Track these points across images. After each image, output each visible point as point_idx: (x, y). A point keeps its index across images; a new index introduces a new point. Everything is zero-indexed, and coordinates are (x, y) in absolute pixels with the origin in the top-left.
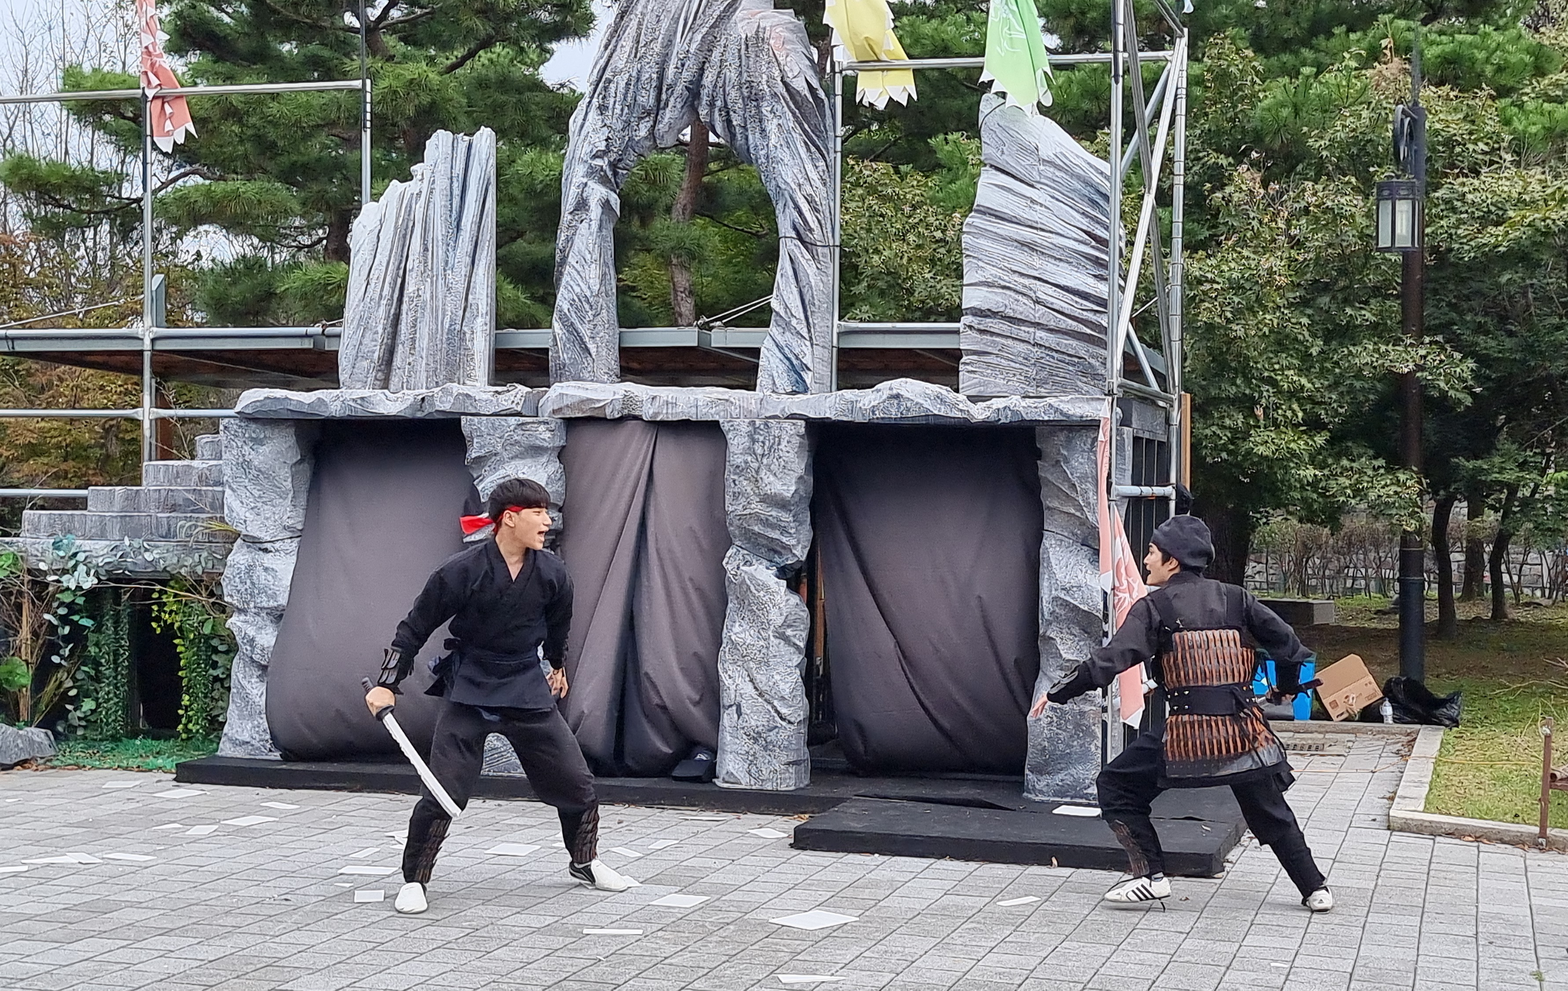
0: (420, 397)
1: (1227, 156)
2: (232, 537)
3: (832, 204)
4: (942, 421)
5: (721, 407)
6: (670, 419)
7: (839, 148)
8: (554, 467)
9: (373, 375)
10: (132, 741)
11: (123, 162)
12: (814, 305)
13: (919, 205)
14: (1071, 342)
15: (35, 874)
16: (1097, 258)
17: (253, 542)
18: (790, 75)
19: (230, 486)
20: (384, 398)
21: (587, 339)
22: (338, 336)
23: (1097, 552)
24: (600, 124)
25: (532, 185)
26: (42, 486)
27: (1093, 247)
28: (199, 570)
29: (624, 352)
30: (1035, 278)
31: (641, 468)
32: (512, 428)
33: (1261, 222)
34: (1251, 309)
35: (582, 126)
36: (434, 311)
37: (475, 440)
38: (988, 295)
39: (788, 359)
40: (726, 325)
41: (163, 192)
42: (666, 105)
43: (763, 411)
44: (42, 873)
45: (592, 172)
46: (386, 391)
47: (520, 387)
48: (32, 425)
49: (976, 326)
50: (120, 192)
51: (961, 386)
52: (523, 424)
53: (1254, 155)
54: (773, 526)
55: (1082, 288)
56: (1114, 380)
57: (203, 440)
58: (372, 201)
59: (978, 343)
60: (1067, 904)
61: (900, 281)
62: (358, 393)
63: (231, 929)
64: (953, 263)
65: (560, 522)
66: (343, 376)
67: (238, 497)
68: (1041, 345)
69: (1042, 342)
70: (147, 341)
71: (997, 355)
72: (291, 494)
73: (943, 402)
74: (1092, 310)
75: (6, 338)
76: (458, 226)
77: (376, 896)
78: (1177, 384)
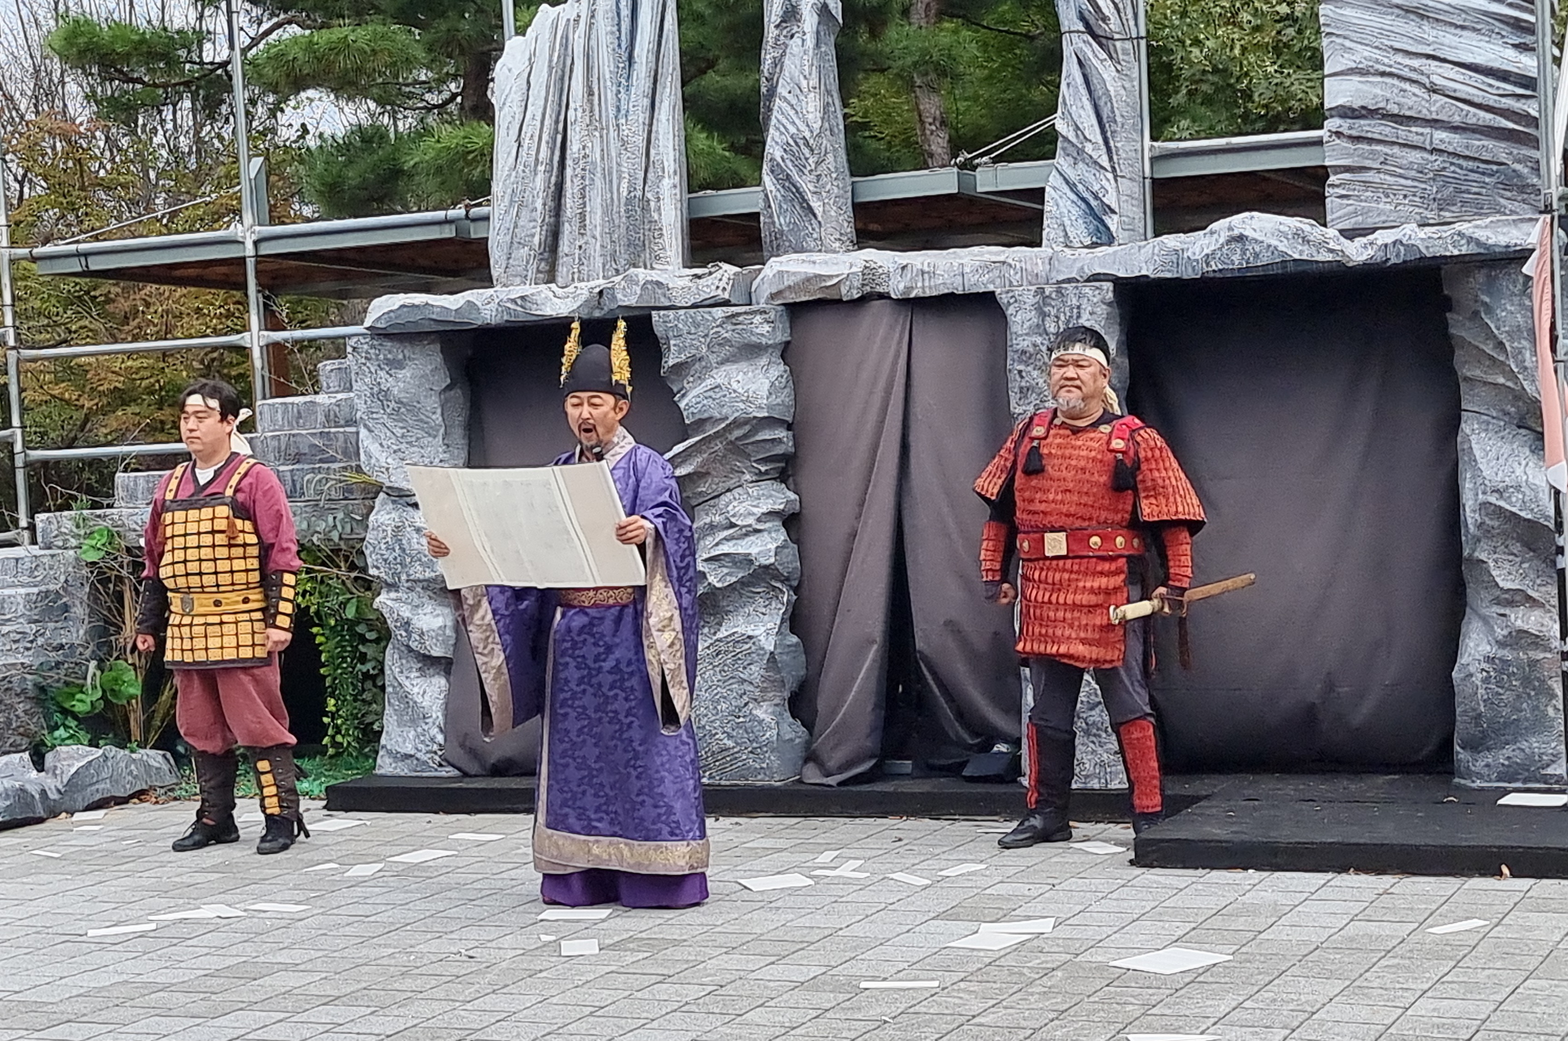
0: (597, 290)
2: (372, 491)
4: (1307, 267)
5: (996, 273)
6: (928, 293)
8: (778, 369)
9: (534, 266)
11: (201, 17)
12: (1115, 122)
14: (1485, 143)
15: (166, 933)
16: (1517, 19)
17: (399, 496)
19: (365, 426)
20: (551, 294)
21: (809, 195)
22: (486, 218)
23: (1540, 436)
26: (135, 441)
27: (1510, 5)
28: (335, 536)
29: (860, 210)
30: (1429, 57)
31: (895, 363)
32: (718, 323)
36: (607, 175)
37: (672, 342)
38: (1360, 86)
39: (1083, 199)
40: (995, 161)
41: (254, 51)
43: (1054, 274)
44: (173, 932)
46: (553, 286)
47: (725, 266)
49: (1346, 132)
50: (201, 55)
51: (1329, 218)
52: (733, 316)
55: (1496, 65)
56: (1553, 189)
57: (326, 367)
58: (517, 34)
59: (1350, 155)
60: (1530, 929)
61: (1232, 81)
62: (516, 292)
63: (410, 994)
64: (1307, 48)
65: (791, 444)
66: (496, 272)
67: (376, 438)
68: (1441, 151)
69: (1442, 147)
70: (249, 245)
71: (1379, 171)
72: (442, 430)
73: (1306, 241)
74: (1514, 95)
75: (77, 255)
76: (630, 58)
77: (589, 948)
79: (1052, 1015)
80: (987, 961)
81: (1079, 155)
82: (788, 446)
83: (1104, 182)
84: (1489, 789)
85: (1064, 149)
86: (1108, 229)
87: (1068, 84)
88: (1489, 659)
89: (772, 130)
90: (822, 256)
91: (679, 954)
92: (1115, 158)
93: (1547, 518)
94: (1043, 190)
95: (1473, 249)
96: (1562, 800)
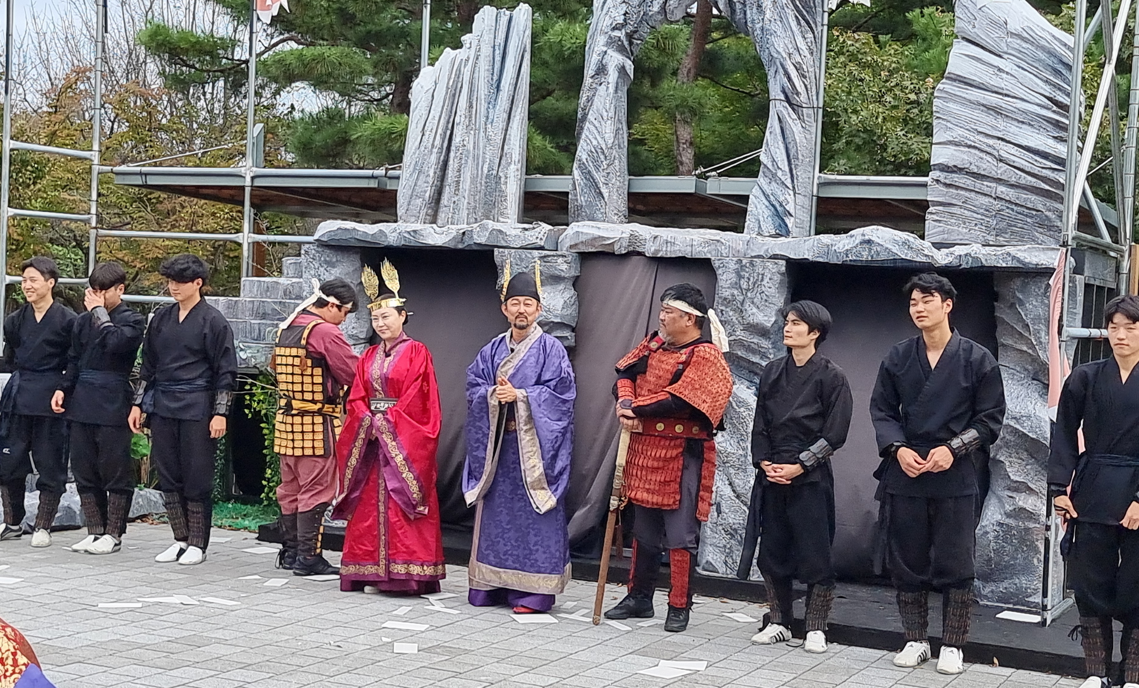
0: (461, 231)
3: (817, 71)
4: (909, 264)
5: (713, 247)
6: (669, 256)
7: (826, 21)
8: (569, 293)
9: (423, 212)
10: (225, 505)
11: (236, 30)
12: (798, 159)
13: (897, 70)
14: (1030, 197)
15: (147, 610)
16: (1057, 121)
20: (432, 231)
21: (601, 185)
22: (398, 178)
23: (1047, 386)
25: (561, 52)
27: (1054, 112)
29: (632, 197)
30: (999, 138)
31: (644, 297)
32: (535, 260)
35: (604, 3)
36: (476, 158)
38: (955, 153)
39: (773, 205)
40: (720, 175)
41: (266, 56)
43: (749, 251)
44: (152, 610)
45: (611, 42)
46: (434, 226)
47: (543, 224)
48: (160, 243)
49: (943, 181)
50: (233, 54)
51: (926, 234)
52: (545, 257)
54: (754, 352)
55: (1042, 148)
56: (1069, 232)
57: (287, 261)
58: (429, 64)
59: (944, 195)
61: (875, 138)
62: (411, 227)
63: (295, 668)
64: (924, 122)
65: (573, 340)
66: (400, 211)
68: (1002, 199)
69: (1002, 197)
70: (248, 179)
71: (961, 207)
73: (910, 248)
74: (1051, 168)
75: (141, 174)
76: (498, 87)
77: (411, 649)
78: (1128, 237)
80: (662, 685)
81: (773, 177)
82: (571, 342)
83: (787, 196)
84: (991, 607)
85: (763, 172)
86: (787, 226)
87: (771, 133)
88: (1000, 524)
89: (581, 141)
90: (605, 225)
91: (468, 659)
92: (795, 181)
93: (1045, 439)
94: (748, 197)
95: (1016, 264)
96: (1037, 619)
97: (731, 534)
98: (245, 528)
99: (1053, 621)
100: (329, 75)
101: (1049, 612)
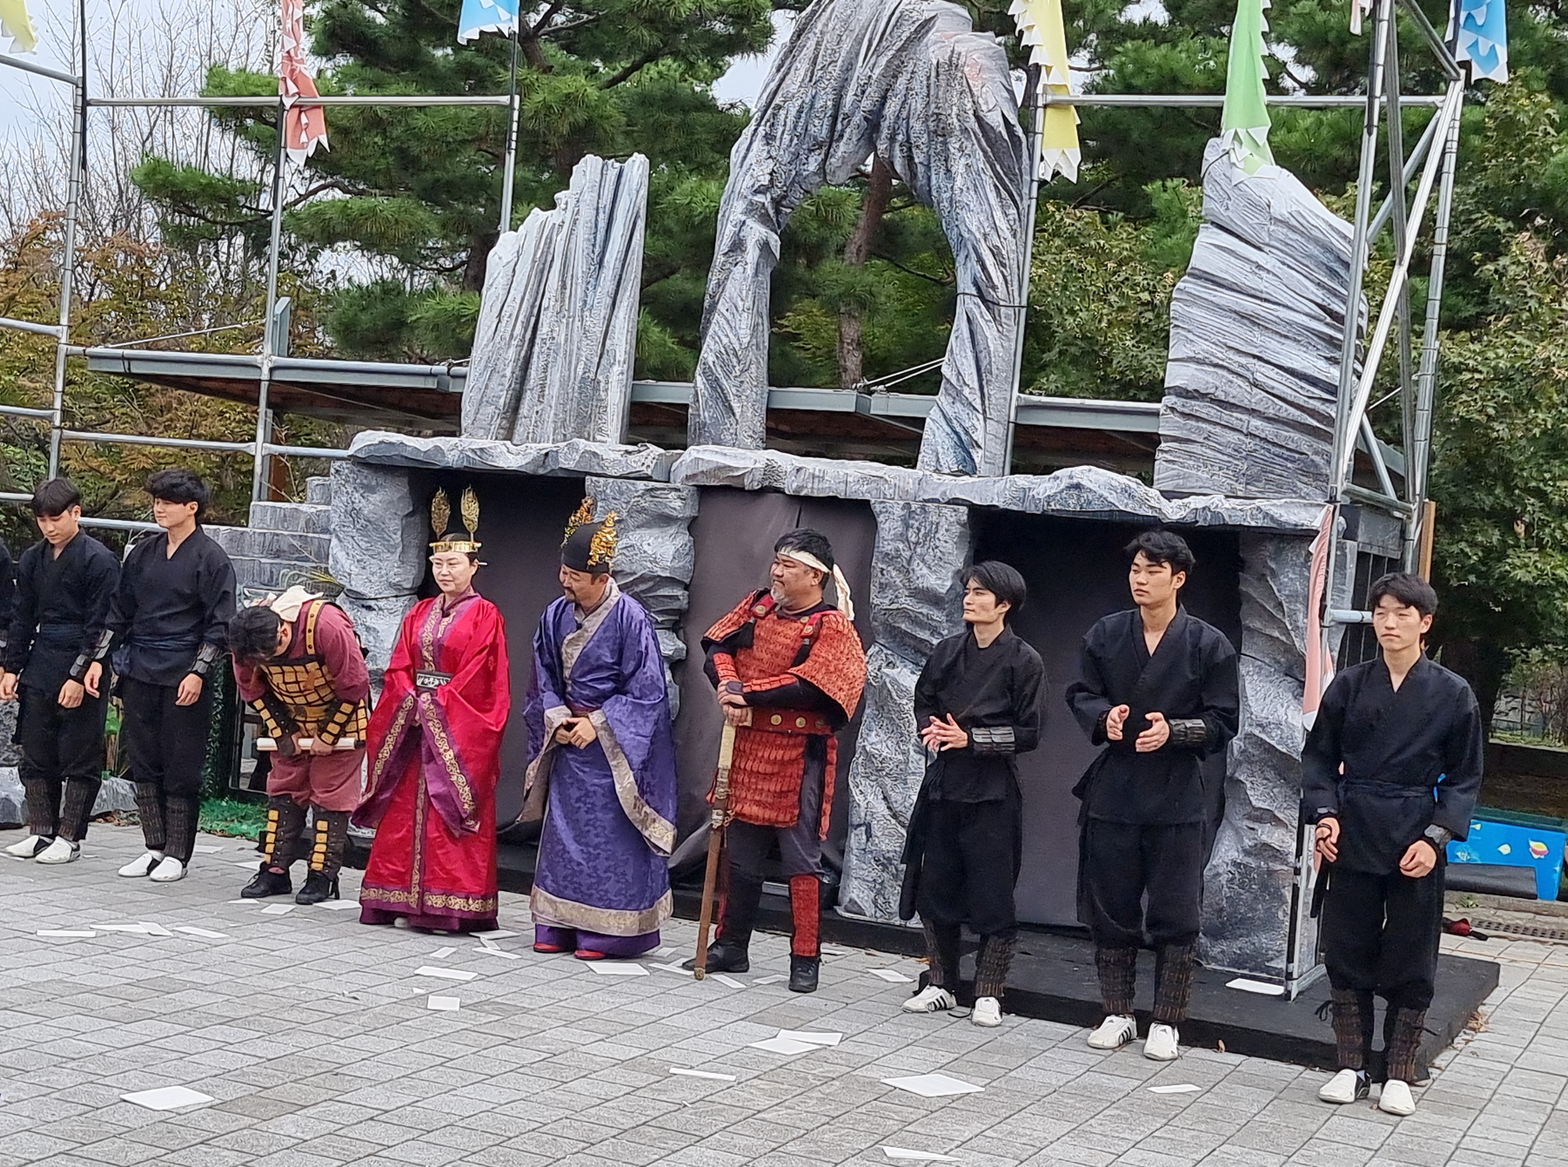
0: (544, 452)
1: (1507, 219)
2: (335, 590)
3: (1021, 258)
4: (1130, 517)
5: (874, 485)
6: (815, 495)
7: (1034, 194)
8: (683, 539)
9: (495, 424)
10: (218, 802)
11: (262, 170)
12: (991, 373)
13: (1126, 261)
14: (1292, 435)
15: (102, 941)
16: (1331, 336)
17: (357, 598)
18: (984, 108)
19: (337, 536)
20: (505, 450)
21: (731, 398)
22: (464, 377)
23: (1302, 685)
24: (765, 154)
25: (690, 217)
27: (1327, 324)
29: (772, 413)
30: (1254, 357)
32: (640, 493)
33: (1540, 302)
34: (1518, 405)
35: (745, 158)
36: (568, 355)
37: (599, 504)
38: (1196, 373)
39: (956, 433)
40: (889, 390)
41: (298, 206)
42: (841, 136)
43: (921, 493)
44: (109, 941)
45: (752, 209)
46: (508, 443)
47: (652, 447)
48: (148, 451)
49: (1180, 409)
51: (1156, 477)
52: (652, 490)
53: (1539, 221)
54: (922, 625)
55: (1310, 372)
56: (1340, 483)
58: (511, 229)
59: (1180, 428)
60: (1233, 1099)
61: (1096, 348)
62: (478, 444)
63: (294, 1025)
64: (1162, 330)
65: (686, 601)
66: (466, 422)
67: (344, 548)
68: (1255, 436)
69: (1257, 433)
70: (265, 370)
71: (1202, 445)
72: (400, 549)
73: (1132, 497)
74: (1321, 399)
75: (123, 358)
76: (601, 263)
77: (451, 1004)
78: (1418, 492)
79: (825, 1119)
80: (780, 1063)
81: (958, 396)
82: (683, 603)
83: (975, 422)
84: (1221, 973)
85: (946, 389)
86: (973, 460)
87: (957, 337)
88: (1236, 863)
89: (708, 338)
90: (735, 451)
91: (526, 1020)
92: (987, 402)
94: (923, 420)
95: (1268, 523)
96: (1278, 990)
97: (883, 864)
98: (242, 835)
99: (1299, 993)
100: (382, 235)
101: (1295, 982)
